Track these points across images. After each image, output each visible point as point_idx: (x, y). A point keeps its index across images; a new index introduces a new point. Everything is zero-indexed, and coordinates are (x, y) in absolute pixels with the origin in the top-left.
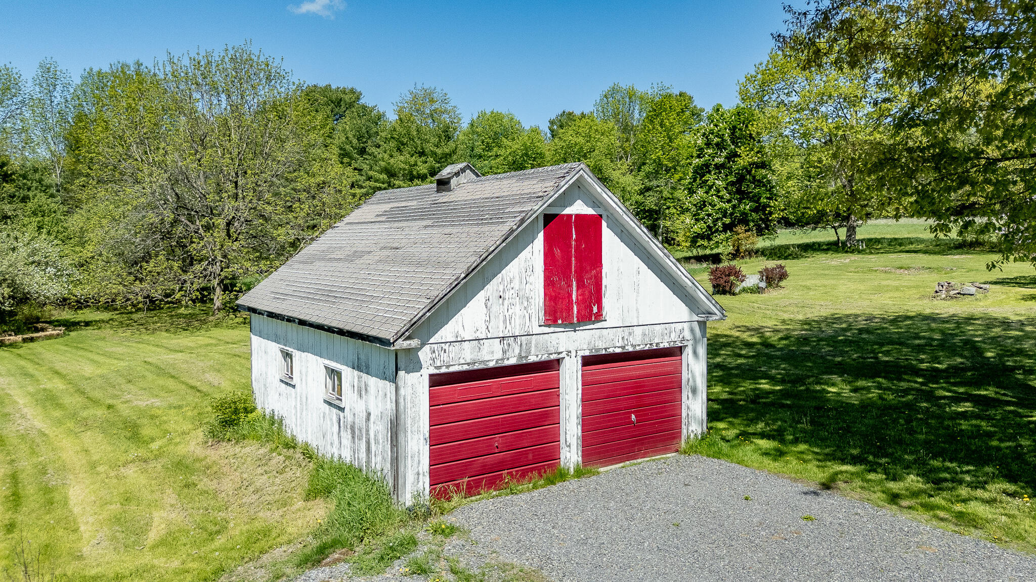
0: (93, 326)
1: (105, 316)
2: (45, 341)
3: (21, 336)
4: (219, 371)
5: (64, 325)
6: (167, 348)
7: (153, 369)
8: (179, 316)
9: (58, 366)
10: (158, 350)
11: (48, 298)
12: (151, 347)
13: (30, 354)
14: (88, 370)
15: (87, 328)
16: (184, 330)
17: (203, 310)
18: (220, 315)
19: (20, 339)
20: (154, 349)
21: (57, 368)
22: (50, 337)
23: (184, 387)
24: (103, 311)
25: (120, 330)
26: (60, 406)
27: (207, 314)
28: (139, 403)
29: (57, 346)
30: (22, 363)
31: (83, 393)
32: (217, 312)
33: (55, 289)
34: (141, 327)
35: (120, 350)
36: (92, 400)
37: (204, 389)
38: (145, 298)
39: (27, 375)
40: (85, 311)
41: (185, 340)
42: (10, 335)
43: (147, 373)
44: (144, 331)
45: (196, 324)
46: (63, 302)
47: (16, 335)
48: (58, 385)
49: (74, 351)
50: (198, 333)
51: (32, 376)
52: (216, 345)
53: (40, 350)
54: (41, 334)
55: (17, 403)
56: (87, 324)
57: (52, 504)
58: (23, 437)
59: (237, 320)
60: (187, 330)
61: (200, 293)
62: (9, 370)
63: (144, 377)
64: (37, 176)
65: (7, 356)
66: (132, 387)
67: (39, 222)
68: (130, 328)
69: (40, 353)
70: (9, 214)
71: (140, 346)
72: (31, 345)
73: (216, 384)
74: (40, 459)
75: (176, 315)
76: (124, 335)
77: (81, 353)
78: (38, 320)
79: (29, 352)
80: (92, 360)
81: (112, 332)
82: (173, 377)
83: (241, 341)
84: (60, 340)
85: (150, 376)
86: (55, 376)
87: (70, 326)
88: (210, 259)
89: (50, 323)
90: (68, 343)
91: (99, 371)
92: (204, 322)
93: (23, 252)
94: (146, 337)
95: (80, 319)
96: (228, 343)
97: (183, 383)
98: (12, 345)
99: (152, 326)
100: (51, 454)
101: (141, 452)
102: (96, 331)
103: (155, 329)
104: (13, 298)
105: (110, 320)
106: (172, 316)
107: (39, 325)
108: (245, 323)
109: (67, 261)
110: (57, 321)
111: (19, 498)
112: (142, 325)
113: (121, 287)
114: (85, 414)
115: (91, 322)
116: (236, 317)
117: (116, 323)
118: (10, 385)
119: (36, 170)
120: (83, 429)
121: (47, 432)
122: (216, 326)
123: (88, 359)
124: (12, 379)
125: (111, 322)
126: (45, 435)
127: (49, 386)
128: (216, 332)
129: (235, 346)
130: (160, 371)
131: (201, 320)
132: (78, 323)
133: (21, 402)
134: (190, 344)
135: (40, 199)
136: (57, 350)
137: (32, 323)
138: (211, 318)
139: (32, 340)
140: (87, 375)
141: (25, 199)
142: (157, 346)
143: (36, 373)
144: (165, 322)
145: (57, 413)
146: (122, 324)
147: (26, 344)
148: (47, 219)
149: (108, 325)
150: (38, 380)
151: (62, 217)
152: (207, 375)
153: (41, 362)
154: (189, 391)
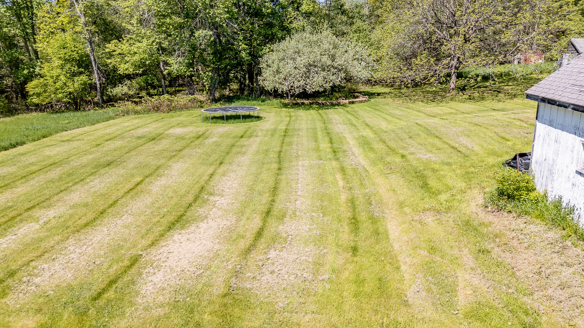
0: (381, 96)
1: (387, 90)
2: (359, 104)
3: (348, 100)
4: (468, 136)
5: (368, 95)
6: (425, 113)
7: (423, 129)
8: (428, 92)
9: (368, 120)
10: (420, 114)
11: (361, 79)
12: (415, 112)
13: (352, 111)
14: (384, 125)
15: (378, 97)
16: (432, 101)
17: (441, 89)
18: (454, 93)
19: (348, 102)
20: (417, 113)
21: (367, 121)
22: (361, 102)
23: (446, 146)
24: (385, 87)
25: (396, 100)
26: (372, 149)
27: (445, 92)
28: (422, 156)
29: (365, 107)
30: (350, 116)
31: (384, 142)
32: (451, 90)
33: (365, 74)
34: (407, 98)
35: (397, 112)
36: (390, 148)
37: (463, 150)
38: (412, 81)
39: (352, 124)
40: (376, 86)
41: (433, 108)
42: (343, 99)
43: (420, 133)
44: (409, 100)
45: (439, 98)
46: (368, 82)
47: (346, 99)
48: (368, 133)
49: (374, 111)
50: (441, 104)
51: (355, 126)
52: (456, 114)
53: (357, 109)
54: (357, 100)
55: (350, 144)
56: (379, 94)
57: (378, 234)
58: (355, 170)
59: (465, 96)
60: (434, 101)
61: (446, 79)
62: (343, 121)
63: (418, 135)
64: (358, 10)
65: (342, 111)
66: (413, 142)
67: (358, 36)
68: (401, 98)
69: (357, 111)
70: (345, 31)
71: (410, 111)
72: (353, 106)
73: (470, 148)
74: (367, 191)
75: (425, 92)
76: (398, 102)
77: (378, 113)
78: (354, 91)
79: (352, 110)
80: (384, 118)
81: (392, 100)
82: (437, 137)
83: (472, 112)
84: (366, 103)
85: (423, 135)
86: (366, 127)
87: (371, 95)
88: (452, 56)
89: (360, 93)
90: (370, 106)
91: (390, 127)
92: (443, 97)
93: (351, 53)
94: (411, 105)
95: (374, 92)
96: (463, 113)
97: (444, 142)
98: (344, 105)
99: (413, 98)
100: (372, 188)
101: (434, 203)
102: (383, 99)
103: (415, 100)
104: (345, 79)
105: (390, 92)
106: (423, 92)
107: (356, 94)
108: (470, 99)
109: (371, 58)
110: (364, 92)
111: (357, 222)
112: (407, 96)
113: (399, 74)
114: (388, 159)
115: (380, 93)
116: (464, 94)
117: (393, 95)
118: (345, 130)
119: (357, 7)
120: (389, 172)
121: (367, 169)
122: (452, 100)
123: (382, 117)
124: (345, 126)
125: (390, 94)
126: (367, 171)
127: (365, 134)
128: (453, 104)
129: (468, 115)
130: (429, 132)
131: (441, 96)
132: (374, 94)
133: (351, 143)
134: (439, 112)
135: (359, 23)
136: (366, 110)
137: (352, 93)
138: (448, 95)
139: (353, 103)
140: (385, 129)
141: (352, 24)
142: (419, 111)
143: (357, 124)
144: (420, 96)
145: (372, 155)
146: (396, 95)
147: (350, 105)
148: (361, 34)
149: (389, 96)
150: (358, 129)
151: (369, 33)
152: (461, 139)
153: (358, 117)
154: (452, 150)
